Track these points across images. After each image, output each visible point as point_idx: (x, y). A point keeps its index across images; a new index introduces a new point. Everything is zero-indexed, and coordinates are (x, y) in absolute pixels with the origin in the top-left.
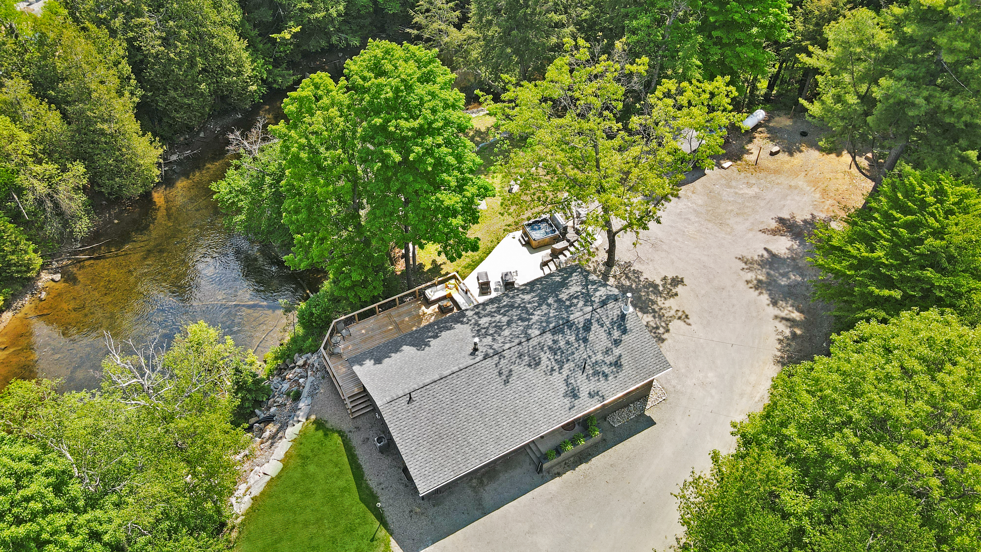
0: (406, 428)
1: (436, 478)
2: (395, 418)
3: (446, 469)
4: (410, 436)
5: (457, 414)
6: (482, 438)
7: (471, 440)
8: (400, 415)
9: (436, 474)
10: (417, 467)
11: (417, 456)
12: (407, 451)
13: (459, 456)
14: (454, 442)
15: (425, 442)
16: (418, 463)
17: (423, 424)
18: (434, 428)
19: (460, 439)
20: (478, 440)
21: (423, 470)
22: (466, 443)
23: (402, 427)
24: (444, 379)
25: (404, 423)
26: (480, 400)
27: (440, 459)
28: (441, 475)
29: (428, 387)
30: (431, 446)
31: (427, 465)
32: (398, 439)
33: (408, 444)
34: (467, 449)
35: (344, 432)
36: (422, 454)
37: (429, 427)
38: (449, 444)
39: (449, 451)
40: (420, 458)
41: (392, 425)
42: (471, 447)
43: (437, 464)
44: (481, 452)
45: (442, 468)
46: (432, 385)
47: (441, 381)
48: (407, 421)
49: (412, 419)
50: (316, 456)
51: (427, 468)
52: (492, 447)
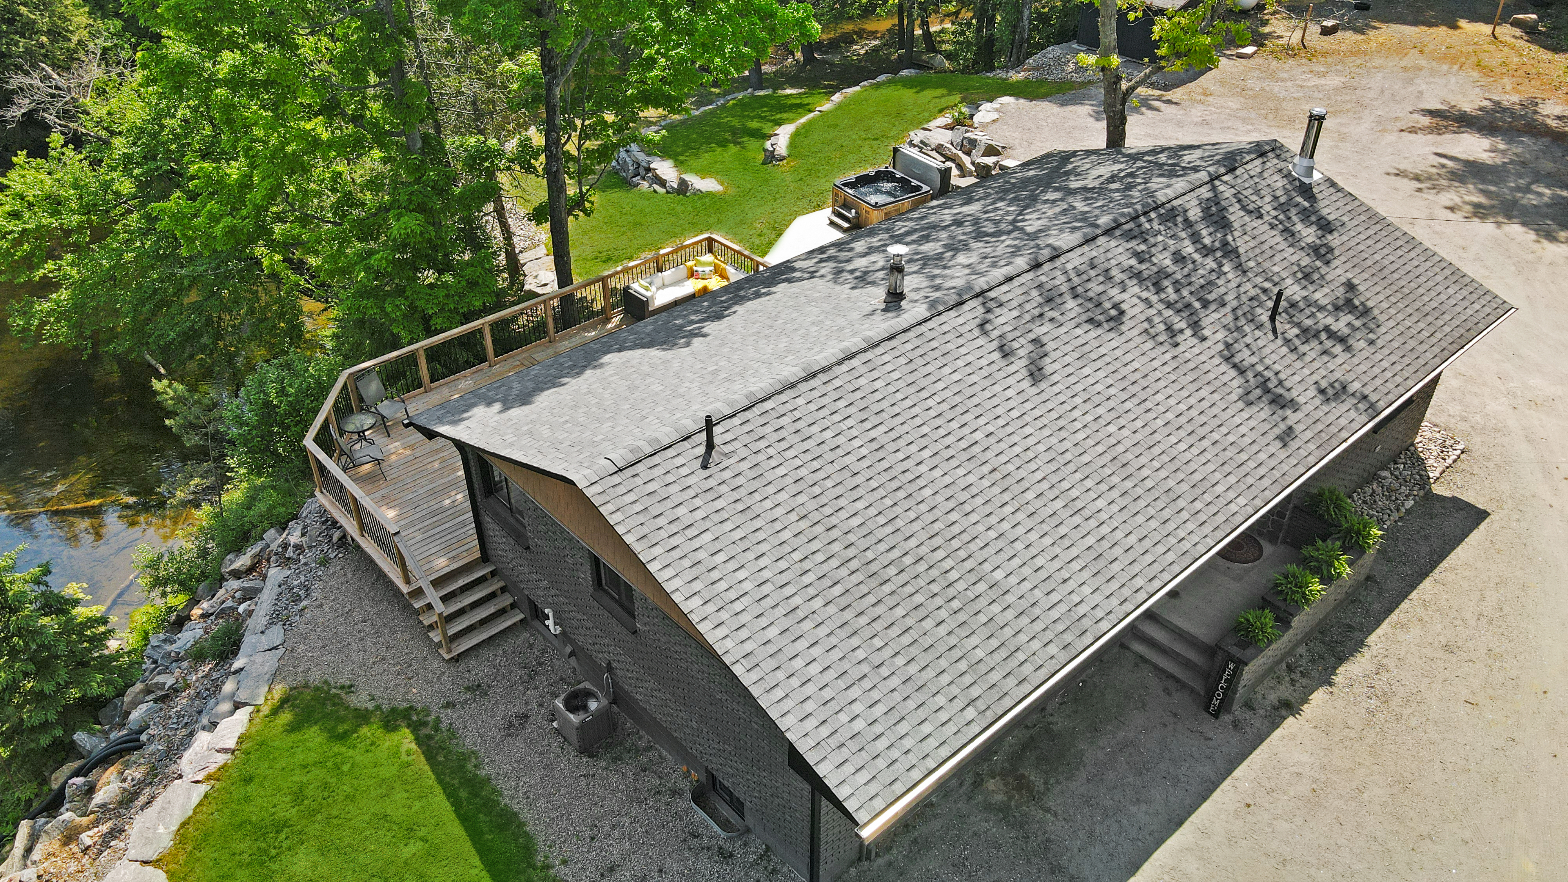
0: (720, 558)
1: (908, 743)
2: (661, 521)
3: (941, 700)
4: (747, 586)
5: (910, 489)
6: (1039, 561)
7: (999, 575)
8: (681, 511)
9: (903, 728)
10: (810, 706)
11: (799, 663)
12: (749, 647)
13: (974, 640)
14: (935, 587)
15: (818, 603)
16: (810, 689)
17: (786, 535)
18: (836, 547)
19: (953, 575)
20: (1027, 571)
21: (844, 718)
22: (981, 587)
23: (701, 555)
24: (823, 377)
25: (707, 537)
26: (978, 436)
27: (900, 661)
28: (927, 728)
29: (768, 405)
30: (848, 615)
31: (854, 692)
32: (696, 602)
33: (744, 618)
34: (996, 608)
35: (427, 711)
36: (816, 651)
37: (815, 545)
38: (919, 599)
39: (928, 624)
40: (815, 668)
41: (657, 550)
42: (1010, 598)
43: (895, 682)
44: (1055, 614)
45: (919, 697)
46: (783, 397)
47: (813, 383)
48: (718, 530)
49: (738, 519)
50: (314, 812)
51: (858, 708)
52: (1087, 590)
